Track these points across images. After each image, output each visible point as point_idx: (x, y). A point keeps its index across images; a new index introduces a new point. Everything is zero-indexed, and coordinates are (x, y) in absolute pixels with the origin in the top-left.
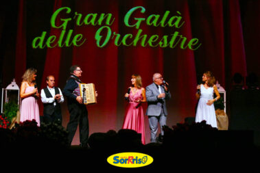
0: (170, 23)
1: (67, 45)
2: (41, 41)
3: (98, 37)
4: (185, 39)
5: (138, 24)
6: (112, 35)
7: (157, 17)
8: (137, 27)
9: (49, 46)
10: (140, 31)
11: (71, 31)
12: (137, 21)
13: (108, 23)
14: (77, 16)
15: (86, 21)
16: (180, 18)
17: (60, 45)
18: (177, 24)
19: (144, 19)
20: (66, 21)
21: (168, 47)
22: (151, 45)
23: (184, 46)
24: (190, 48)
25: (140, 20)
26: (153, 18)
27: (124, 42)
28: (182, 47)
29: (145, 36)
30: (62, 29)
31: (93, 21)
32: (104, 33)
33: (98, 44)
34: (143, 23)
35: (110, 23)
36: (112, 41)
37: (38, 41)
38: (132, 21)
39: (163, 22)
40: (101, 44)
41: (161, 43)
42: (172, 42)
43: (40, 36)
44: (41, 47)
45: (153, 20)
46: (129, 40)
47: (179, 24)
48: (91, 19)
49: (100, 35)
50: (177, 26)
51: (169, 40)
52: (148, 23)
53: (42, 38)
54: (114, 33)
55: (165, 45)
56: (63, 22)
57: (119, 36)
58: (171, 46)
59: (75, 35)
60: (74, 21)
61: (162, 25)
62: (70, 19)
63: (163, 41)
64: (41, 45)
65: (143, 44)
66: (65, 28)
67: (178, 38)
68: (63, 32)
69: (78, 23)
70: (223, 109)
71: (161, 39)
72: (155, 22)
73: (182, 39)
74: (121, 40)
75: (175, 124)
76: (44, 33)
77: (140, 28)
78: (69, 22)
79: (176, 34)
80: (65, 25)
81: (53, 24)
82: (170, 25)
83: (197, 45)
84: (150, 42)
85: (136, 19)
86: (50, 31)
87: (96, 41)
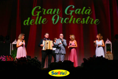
0: (86, 12)
1: (39, 23)
3: (53, 20)
4: (93, 19)
5: (71, 13)
6: (60, 18)
7: (80, 10)
8: (71, 15)
9: (31, 24)
10: (72, 16)
11: (41, 17)
12: (71, 12)
13: (57, 13)
14: (44, 10)
15: (47, 12)
16: (90, 10)
17: (36, 24)
18: (89, 13)
19: (74, 11)
20: (39, 12)
21: (85, 23)
22: (77, 23)
23: (92, 23)
24: (95, 23)
25: (72, 11)
27: (65, 21)
28: (91, 23)
29: (75, 19)
30: (37, 16)
31: (51, 12)
32: (56, 18)
33: (53, 22)
34: (74, 13)
36: (59, 21)
38: (68, 12)
39: (82, 12)
40: (55, 22)
41: (82, 22)
42: (87, 21)
43: (27, 19)
44: (28, 24)
46: (67, 21)
47: (90, 13)
49: (54, 18)
50: (89, 14)
51: (85, 20)
52: (76, 13)
53: (28, 21)
54: (61, 18)
55: (84, 23)
56: (37, 13)
57: (63, 19)
58: (86, 23)
59: (43, 18)
60: (42, 12)
61: (82, 14)
62: (40, 12)
63: (83, 21)
64: (27, 23)
65: (73, 22)
67: (89, 19)
68: (38, 18)
69: (44, 13)
70: (111, 51)
71: (82, 20)
72: (79, 12)
73: (91, 20)
74: (64, 21)
75: (89, 58)
76: (29, 18)
78: (40, 13)
79: (89, 17)
80: (38, 14)
81: (33, 14)
82: (86, 13)
83: (98, 22)
84: (77, 21)
85: (70, 11)
86: (32, 17)
87: (52, 21)
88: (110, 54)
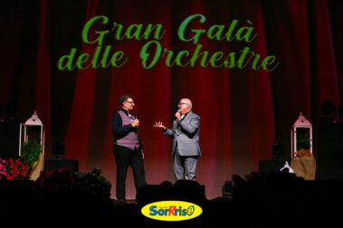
0: (238, 36)
1: (104, 65)
2: (69, 61)
3: (144, 55)
4: (258, 56)
5: (196, 38)
6: (162, 52)
7: (221, 27)
8: (195, 42)
9: (80, 67)
10: (199, 47)
11: (108, 48)
12: (195, 33)
13: (157, 36)
14: (117, 28)
15: (128, 34)
16: (250, 29)
17: (94, 66)
18: (247, 36)
19: (204, 31)
20: (102, 34)
21: (236, 67)
22: (213, 64)
23: (257, 66)
24: (265, 68)
25: (199, 32)
26: (216, 30)
27: (178, 61)
28: (254, 67)
29: (206, 53)
30: (96, 44)
31: (137, 34)
32: (152, 50)
33: (144, 64)
34: (203, 37)
35: (160, 36)
36: (162, 60)
37: (66, 61)
38: (188, 34)
39: (228, 35)
40: (147, 65)
41: (226, 62)
42: (240, 61)
43: (69, 54)
44: (69, 68)
45: (216, 32)
46: (184, 59)
47: (250, 38)
48: (135, 31)
49: (147, 52)
50: (247, 40)
51: (237, 58)
52: (210, 36)
53: (71, 57)
54: (165, 50)
55: (232, 65)
56: (98, 35)
57: (171, 53)
58: (240, 66)
59: (114, 52)
60: (112, 34)
61: (228, 39)
62: (107, 32)
63: (229, 60)
64: (69, 65)
65: (203, 64)
66: (100, 43)
67: (248, 55)
68: (99, 49)
69: (118, 37)
70: (309, 149)
71: (226, 57)
72: (218, 35)
73: (254, 57)
74: (174, 59)
76: (74, 50)
77: (199, 43)
78: (106, 35)
79: (246, 50)
80: (100, 39)
81: (85, 40)
82: (239, 38)
83: (273, 65)
84: (212, 61)
85: (193, 31)
86: (82, 48)
87: (141, 60)
88: (307, 158)
